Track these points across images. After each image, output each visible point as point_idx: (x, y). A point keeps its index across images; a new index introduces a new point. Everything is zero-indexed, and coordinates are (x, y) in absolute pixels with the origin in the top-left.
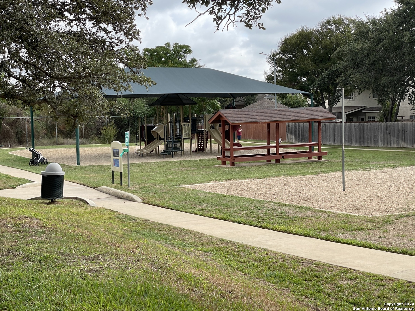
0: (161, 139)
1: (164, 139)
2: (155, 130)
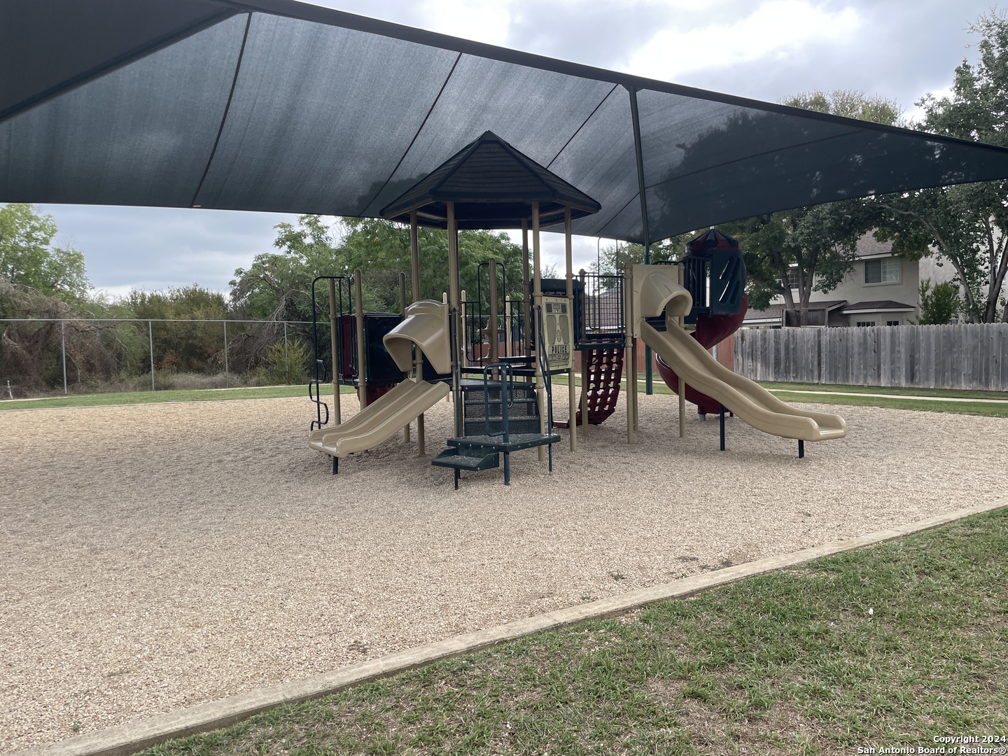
0: (430, 375)
1: (447, 378)
2: (400, 332)
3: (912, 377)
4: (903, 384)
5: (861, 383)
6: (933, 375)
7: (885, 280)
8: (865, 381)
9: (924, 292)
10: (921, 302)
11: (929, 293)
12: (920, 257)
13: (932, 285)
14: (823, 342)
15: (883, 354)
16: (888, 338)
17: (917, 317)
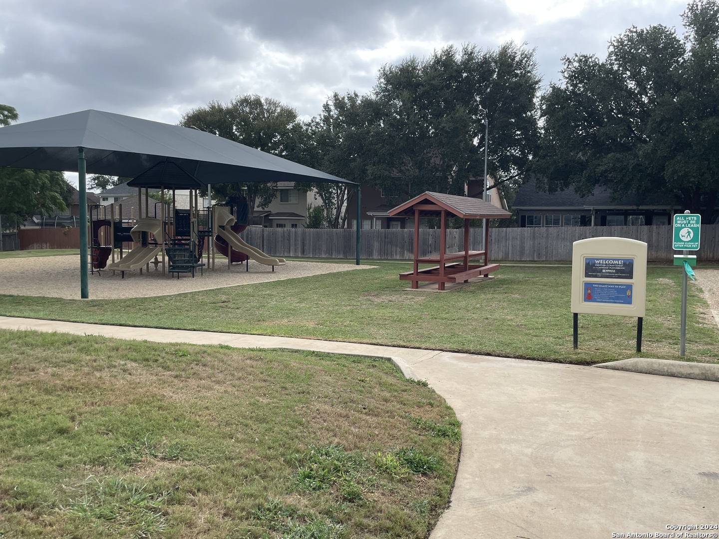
3: (303, 252)
4: (300, 255)
5: (282, 255)
6: (311, 250)
7: (290, 201)
8: (284, 254)
9: (309, 210)
10: (308, 215)
11: (311, 210)
12: (307, 191)
13: (313, 206)
14: (265, 235)
15: (291, 241)
16: (294, 233)
17: (306, 223)
